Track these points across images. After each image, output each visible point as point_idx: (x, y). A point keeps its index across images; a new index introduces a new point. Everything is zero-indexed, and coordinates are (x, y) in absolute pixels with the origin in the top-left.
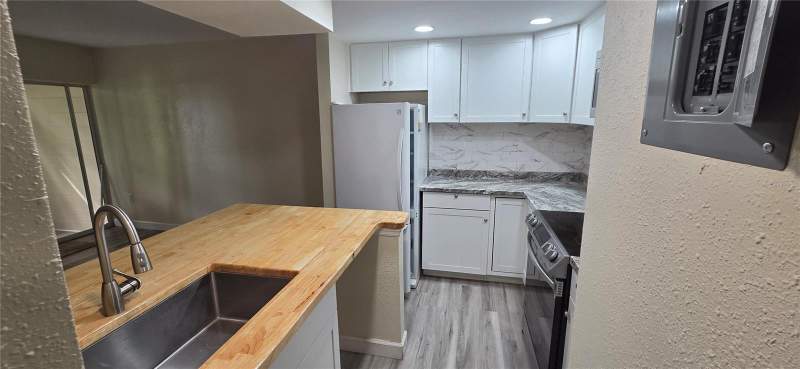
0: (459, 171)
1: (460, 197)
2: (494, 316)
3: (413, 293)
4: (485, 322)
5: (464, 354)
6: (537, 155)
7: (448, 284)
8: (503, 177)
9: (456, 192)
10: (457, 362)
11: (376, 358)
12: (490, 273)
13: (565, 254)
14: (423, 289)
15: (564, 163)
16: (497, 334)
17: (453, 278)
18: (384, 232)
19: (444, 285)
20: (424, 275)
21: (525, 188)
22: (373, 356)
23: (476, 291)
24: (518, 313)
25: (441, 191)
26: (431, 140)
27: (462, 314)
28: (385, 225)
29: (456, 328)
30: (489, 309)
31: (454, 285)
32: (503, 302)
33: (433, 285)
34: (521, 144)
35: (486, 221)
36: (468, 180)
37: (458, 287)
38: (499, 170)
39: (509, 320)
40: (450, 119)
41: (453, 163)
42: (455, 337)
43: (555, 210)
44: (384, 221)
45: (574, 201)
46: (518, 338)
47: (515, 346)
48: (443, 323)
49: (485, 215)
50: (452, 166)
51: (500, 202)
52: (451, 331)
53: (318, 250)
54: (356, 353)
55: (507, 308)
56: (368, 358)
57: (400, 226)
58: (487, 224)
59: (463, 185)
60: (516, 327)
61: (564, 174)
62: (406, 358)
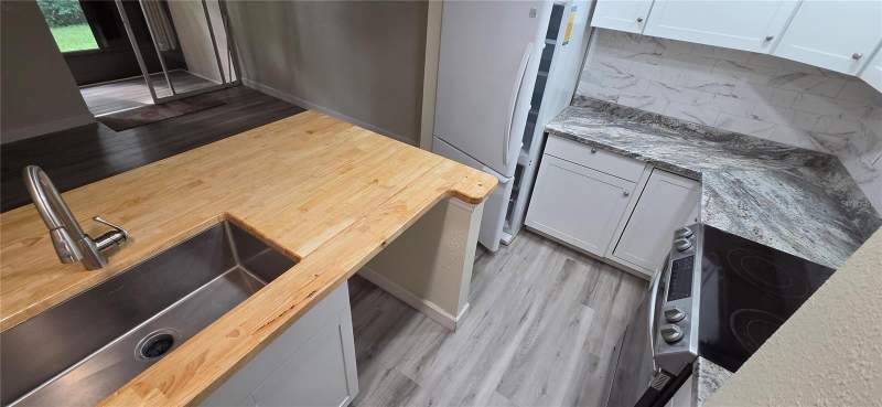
0: (618, 108)
1: (599, 154)
2: (588, 315)
3: (503, 250)
4: (571, 319)
5: (526, 351)
6: (765, 109)
7: (550, 251)
8: (685, 131)
9: (595, 147)
10: (514, 358)
11: (428, 320)
12: (609, 256)
13: (694, 350)
14: (516, 250)
15: (810, 133)
16: (581, 339)
17: (559, 246)
18: (454, 201)
19: (544, 250)
20: (525, 230)
21: (711, 164)
22: (426, 316)
23: (583, 270)
24: (623, 320)
25: (574, 139)
26: (590, 52)
27: (550, 297)
28: (456, 194)
29: (532, 315)
30: (586, 300)
31: (557, 254)
32: (609, 298)
33: (530, 246)
34: (742, 84)
35: (626, 195)
36: (625, 126)
37: (561, 259)
38: (685, 118)
39: (605, 327)
40: (626, 24)
41: (615, 93)
42: (526, 325)
43: (734, 231)
44: (456, 188)
45: (782, 216)
46: (605, 355)
47: (595, 365)
48: (520, 303)
49: (629, 188)
50: (612, 97)
51: (657, 175)
52: (524, 317)
53: (345, 224)
54: (410, 307)
55: (611, 307)
56: (419, 317)
57: (475, 201)
58: (628, 198)
59: (615, 133)
60: (610, 341)
61: (798, 151)
62: (458, 332)
